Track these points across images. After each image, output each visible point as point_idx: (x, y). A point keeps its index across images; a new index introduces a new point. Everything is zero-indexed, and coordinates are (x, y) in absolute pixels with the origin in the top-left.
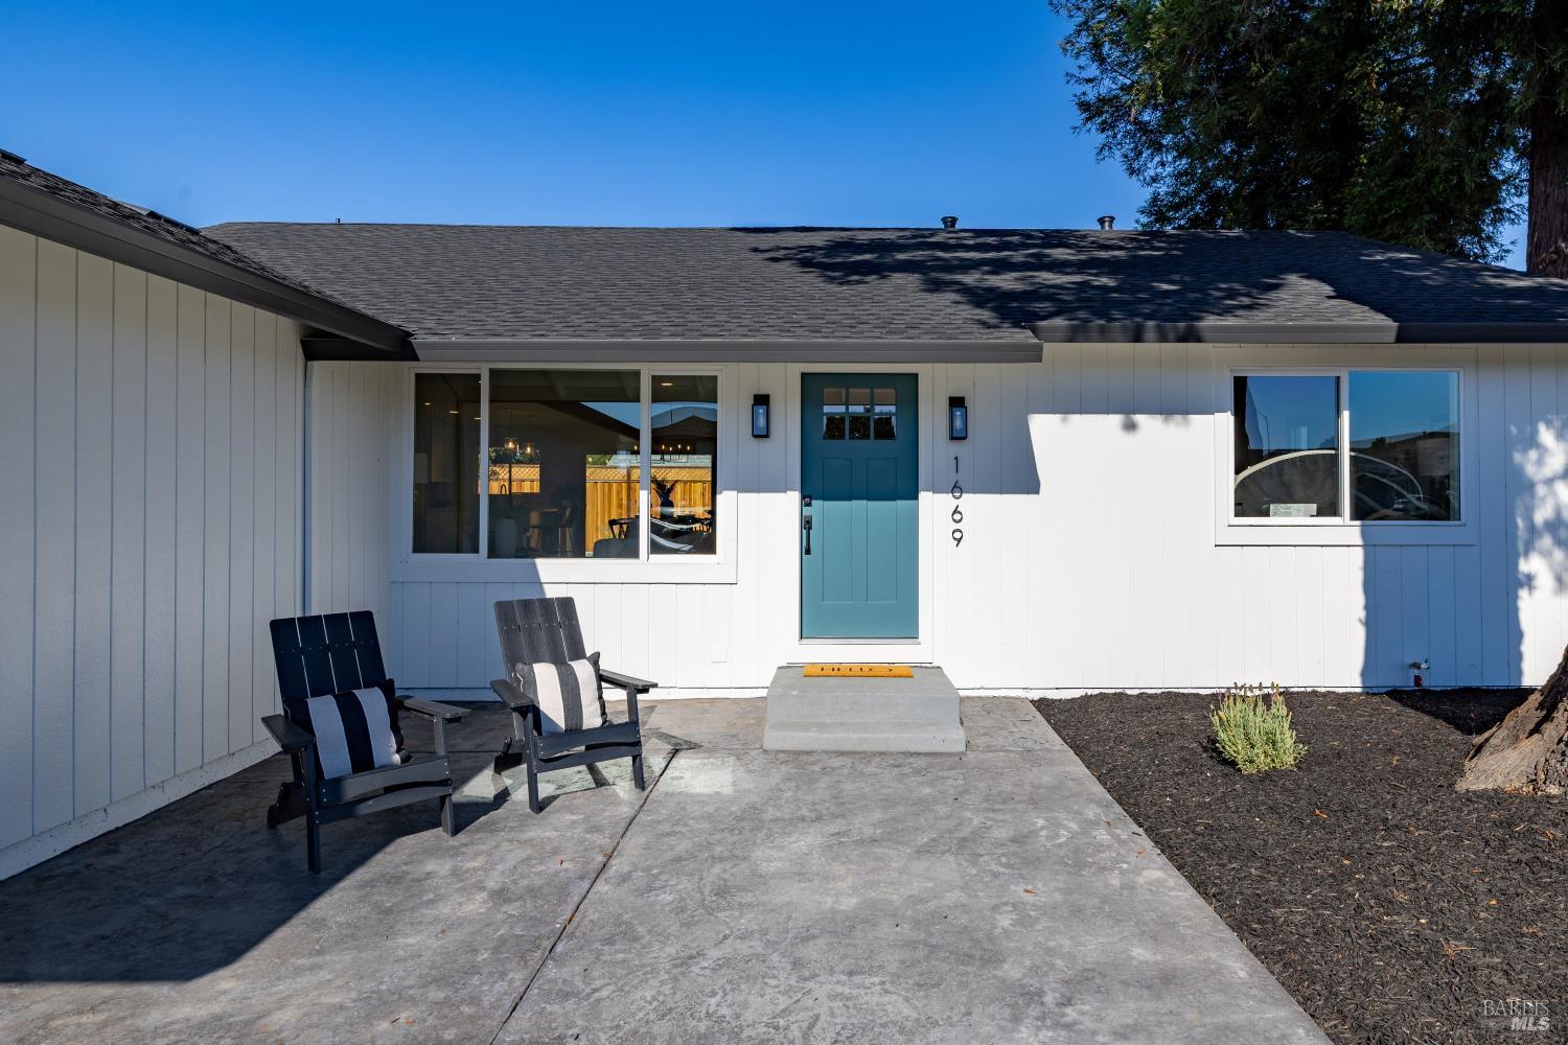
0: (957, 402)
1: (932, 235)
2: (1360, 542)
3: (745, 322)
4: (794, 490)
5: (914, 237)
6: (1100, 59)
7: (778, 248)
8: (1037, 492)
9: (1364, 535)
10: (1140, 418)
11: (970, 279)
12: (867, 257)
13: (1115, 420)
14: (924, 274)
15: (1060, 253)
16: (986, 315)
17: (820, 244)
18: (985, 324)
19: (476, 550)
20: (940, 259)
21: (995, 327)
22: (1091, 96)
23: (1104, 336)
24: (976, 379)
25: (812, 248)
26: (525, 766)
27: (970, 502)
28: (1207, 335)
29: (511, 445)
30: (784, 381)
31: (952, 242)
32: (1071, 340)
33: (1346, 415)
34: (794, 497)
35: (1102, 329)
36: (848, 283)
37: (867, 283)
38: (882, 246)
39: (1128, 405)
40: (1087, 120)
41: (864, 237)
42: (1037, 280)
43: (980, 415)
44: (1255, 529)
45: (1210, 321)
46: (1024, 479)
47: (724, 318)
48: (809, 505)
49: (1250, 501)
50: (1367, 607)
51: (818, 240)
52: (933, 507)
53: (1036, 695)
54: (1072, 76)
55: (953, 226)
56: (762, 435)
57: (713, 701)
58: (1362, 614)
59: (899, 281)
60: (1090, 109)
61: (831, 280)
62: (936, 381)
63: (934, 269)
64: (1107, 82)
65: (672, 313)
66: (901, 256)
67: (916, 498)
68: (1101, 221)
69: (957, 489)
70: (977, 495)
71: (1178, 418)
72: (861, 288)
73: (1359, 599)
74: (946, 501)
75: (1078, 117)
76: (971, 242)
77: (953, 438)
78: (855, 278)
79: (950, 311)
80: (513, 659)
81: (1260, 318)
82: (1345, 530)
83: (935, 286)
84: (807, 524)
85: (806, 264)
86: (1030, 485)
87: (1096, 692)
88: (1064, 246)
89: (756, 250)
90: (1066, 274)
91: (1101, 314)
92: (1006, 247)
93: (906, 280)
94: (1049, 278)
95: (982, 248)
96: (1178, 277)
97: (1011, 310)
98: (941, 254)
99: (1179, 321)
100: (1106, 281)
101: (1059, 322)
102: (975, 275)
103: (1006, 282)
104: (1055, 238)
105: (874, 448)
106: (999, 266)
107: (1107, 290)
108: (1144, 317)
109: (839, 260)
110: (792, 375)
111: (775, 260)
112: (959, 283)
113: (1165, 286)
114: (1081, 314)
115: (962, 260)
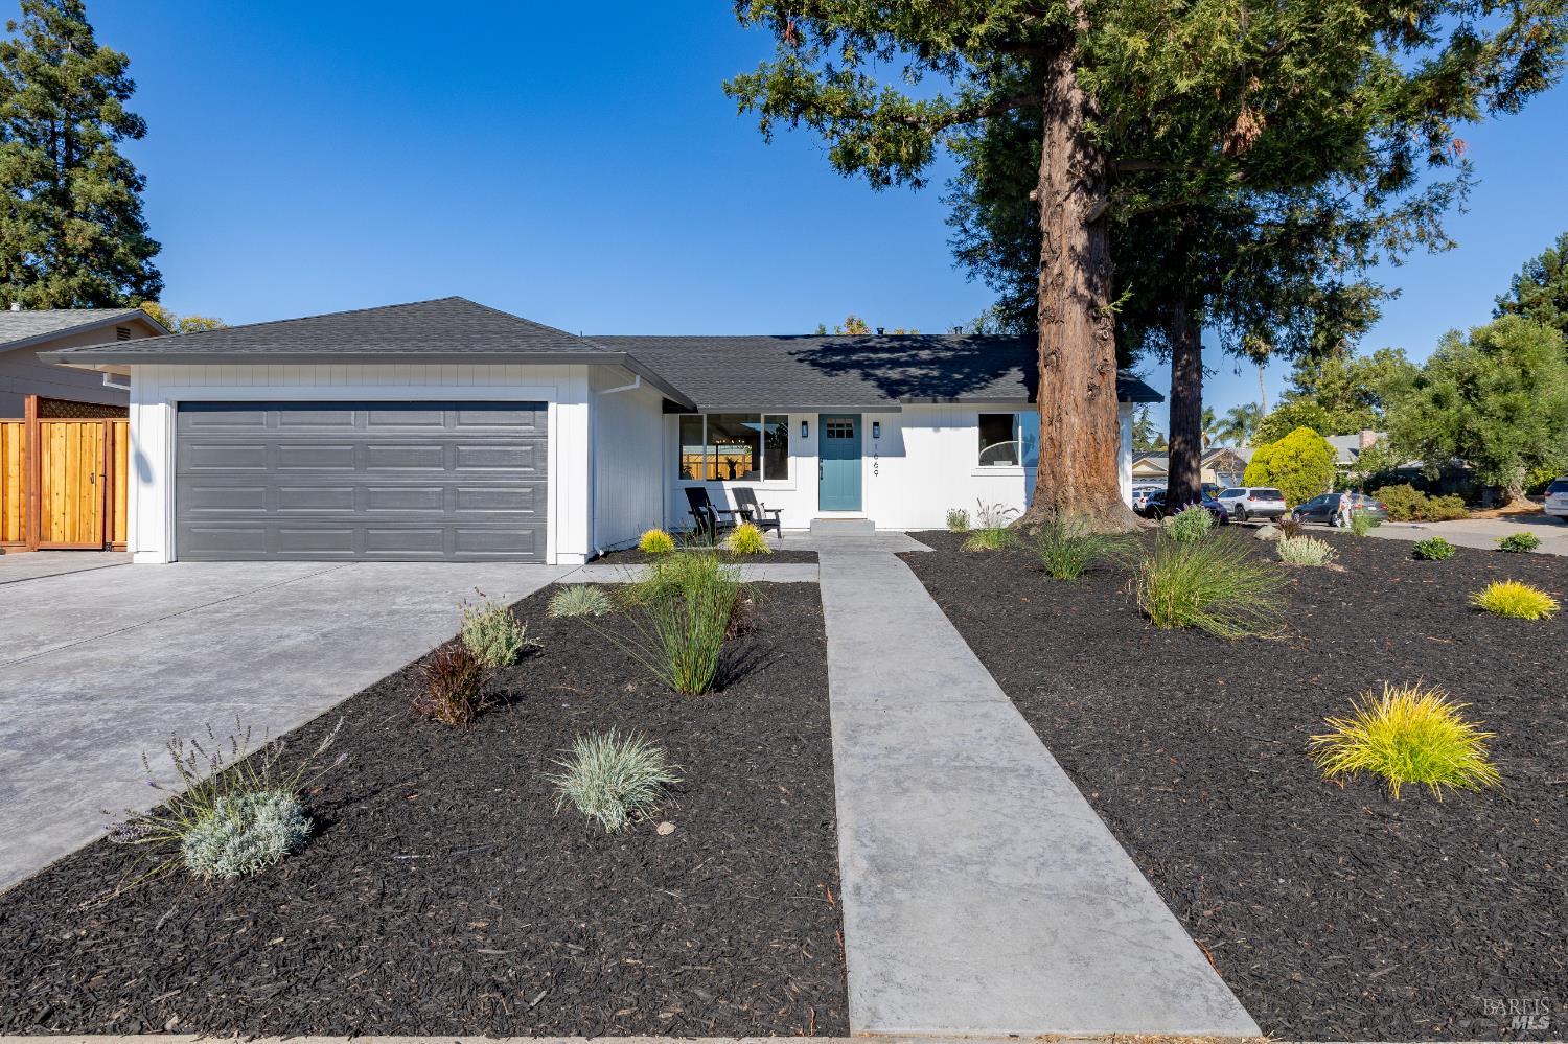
0: (876, 424)
1: (870, 340)
2: (1024, 474)
3: (801, 397)
4: (815, 455)
5: (862, 342)
7: (799, 352)
8: (905, 456)
9: (1026, 472)
10: (942, 429)
11: (879, 373)
12: (839, 358)
13: (931, 429)
14: (862, 369)
15: (925, 354)
16: (881, 392)
17: (817, 348)
18: (883, 397)
20: (870, 359)
21: (885, 398)
22: (962, 250)
23: (923, 401)
24: (883, 417)
25: (814, 352)
27: (881, 460)
28: (961, 400)
30: (813, 419)
31: (878, 345)
32: (911, 402)
33: (1020, 428)
34: (817, 458)
35: (922, 399)
36: (831, 376)
37: (839, 376)
38: (846, 350)
39: (937, 425)
40: (960, 261)
41: (838, 341)
42: (908, 373)
43: (884, 430)
44: (988, 470)
45: (964, 395)
46: (901, 452)
48: (822, 461)
49: (986, 460)
50: (1026, 496)
51: (816, 345)
52: (867, 462)
53: (905, 531)
54: (950, 242)
55: (882, 333)
56: (805, 436)
58: (1025, 500)
59: (853, 375)
60: (962, 255)
61: (825, 374)
62: (868, 419)
63: (868, 366)
64: (969, 242)
65: (775, 394)
66: (855, 357)
67: (860, 458)
68: (956, 328)
69: (876, 455)
70: (884, 458)
72: (838, 378)
73: (1024, 494)
74: (872, 460)
75: (955, 260)
76: (887, 346)
77: (874, 437)
78: (835, 372)
79: (871, 391)
80: (740, 503)
81: (984, 393)
82: (1019, 470)
83: (866, 377)
84: (821, 468)
85: (814, 363)
86: (903, 454)
87: (928, 530)
88: (929, 348)
89: (790, 354)
90: (921, 368)
91: (924, 392)
92: (903, 349)
93: (855, 373)
94: (914, 371)
95: (891, 350)
96: (967, 370)
97: (892, 389)
98: (871, 356)
99: (951, 394)
100: (935, 373)
101: (907, 396)
102: (884, 370)
103: (895, 374)
104: (927, 342)
105: (845, 440)
106: (895, 364)
107: (934, 378)
108: (940, 393)
109: (828, 361)
110: (817, 415)
111: (800, 361)
112: (876, 376)
113: (958, 376)
114: (917, 392)
115: (880, 359)
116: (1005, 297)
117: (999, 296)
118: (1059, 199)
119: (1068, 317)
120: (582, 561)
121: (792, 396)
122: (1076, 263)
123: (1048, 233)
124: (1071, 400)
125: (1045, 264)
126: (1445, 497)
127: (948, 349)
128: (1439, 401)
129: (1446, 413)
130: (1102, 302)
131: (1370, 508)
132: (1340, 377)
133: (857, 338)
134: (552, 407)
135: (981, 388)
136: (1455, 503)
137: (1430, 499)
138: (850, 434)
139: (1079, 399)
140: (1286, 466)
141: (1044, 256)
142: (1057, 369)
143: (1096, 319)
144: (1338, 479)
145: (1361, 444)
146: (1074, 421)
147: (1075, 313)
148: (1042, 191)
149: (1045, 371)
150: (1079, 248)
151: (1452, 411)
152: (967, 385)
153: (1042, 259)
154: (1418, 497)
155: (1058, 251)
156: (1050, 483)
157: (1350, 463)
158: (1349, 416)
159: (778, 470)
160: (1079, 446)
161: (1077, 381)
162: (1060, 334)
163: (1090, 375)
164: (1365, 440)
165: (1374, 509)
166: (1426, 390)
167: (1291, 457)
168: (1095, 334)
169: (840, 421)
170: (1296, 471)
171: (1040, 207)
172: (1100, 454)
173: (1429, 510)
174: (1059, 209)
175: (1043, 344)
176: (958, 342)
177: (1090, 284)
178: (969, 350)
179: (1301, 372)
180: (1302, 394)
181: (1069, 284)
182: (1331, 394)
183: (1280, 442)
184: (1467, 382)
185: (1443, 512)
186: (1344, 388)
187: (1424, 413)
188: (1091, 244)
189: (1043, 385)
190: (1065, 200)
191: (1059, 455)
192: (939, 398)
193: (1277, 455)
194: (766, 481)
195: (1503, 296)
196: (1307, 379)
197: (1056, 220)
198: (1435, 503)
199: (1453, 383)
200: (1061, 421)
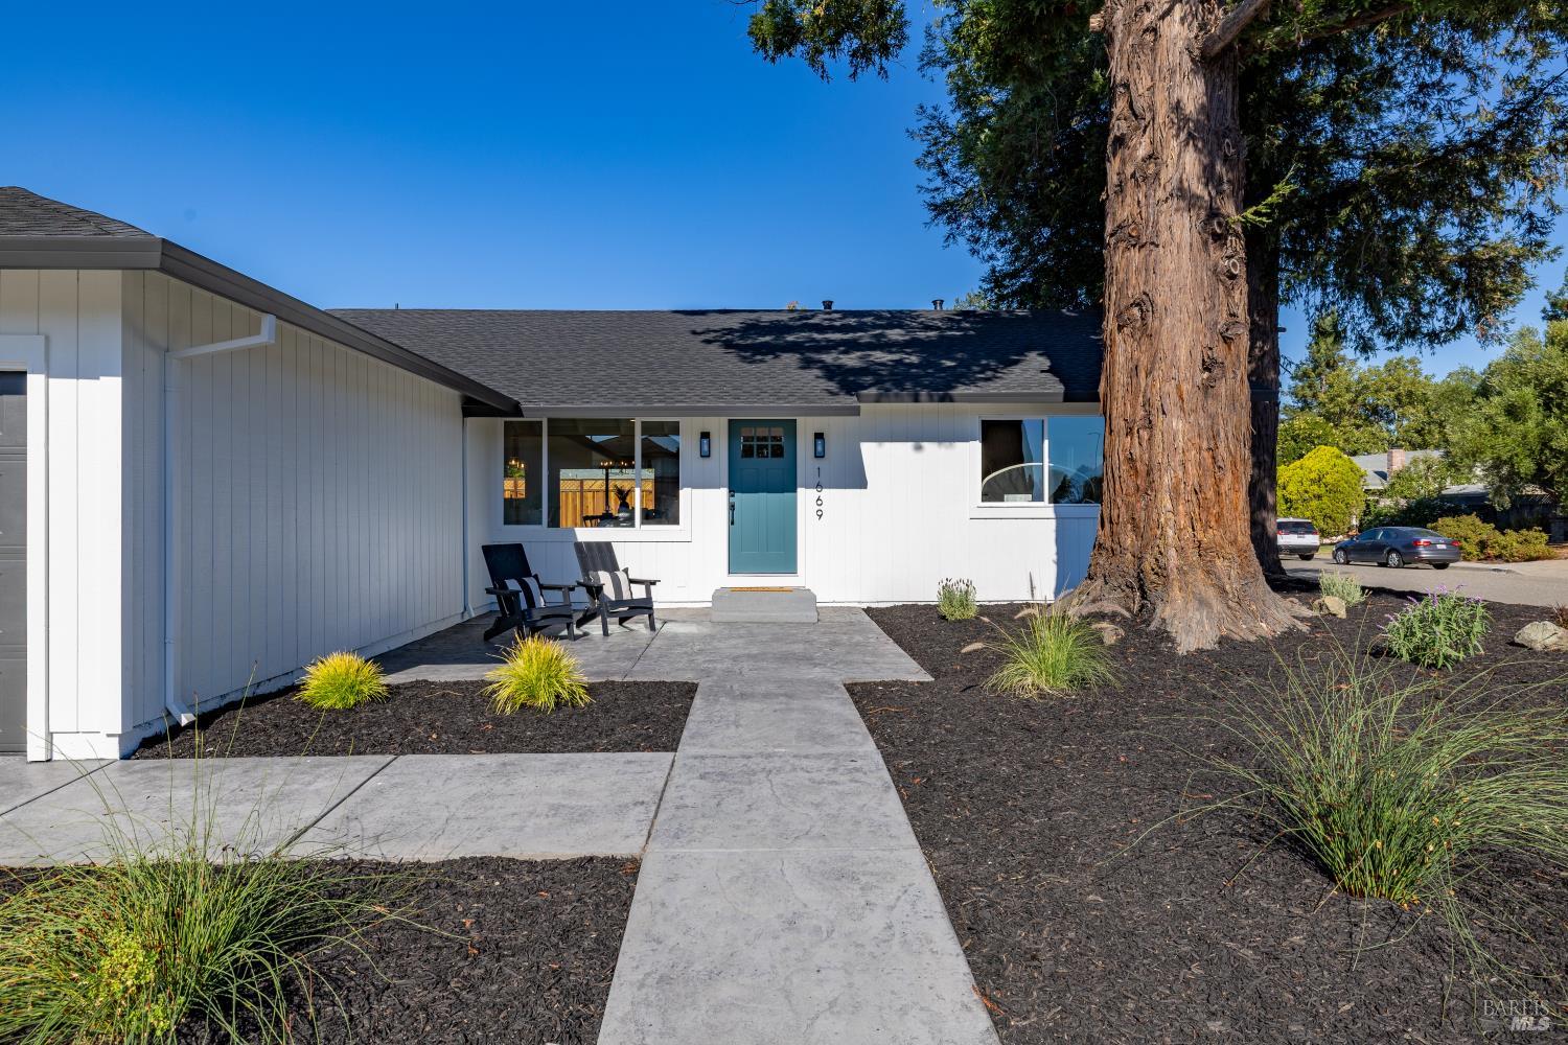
0: (819, 436)
1: (813, 316)
2: (1053, 516)
3: (698, 392)
4: (723, 487)
5: (801, 318)
6: (944, 174)
7: (708, 331)
8: (866, 488)
9: (1055, 512)
10: (926, 445)
11: (828, 358)
12: (767, 338)
13: (910, 445)
14: (802, 354)
15: (895, 334)
16: (833, 386)
17: (736, 326)
18: (832, 393)
19: (540, 523)
20: (813, 340)
21: (835, 395)
22: (938, 201)
23: (898, 399)
24: (830, 424)
25: (731, 331)
26: (600, 618)
27: (826, 493)
28: (956, 398)
29: (513, 462)
30: (719, 427)
31: (826, 323)
32: (878, 401)
33: (1046, 442)
34: (724, 491)
35: (897, 395)
36: (754, 362)
37: (765, 362)
38: (778, 328)
39: (918, 436)
40: (936, 217)
41: (766, 318)
42: (872, 359)
43: (832, 445)
44: (997, 508)
45: (961, 390)
46: (859, 481)
47: (685, 390)
48: (733, 496)
49: (991, 493)
50: (1058, 553)
51: (734, 322)
52: (805, 497)
53: (865, 606)
54: (922, 189)
55: (830, 308)
56: (706, 455)
57: (678, 609)
58: (1055, 557)
59: (788, 361)
60: (939, 209)
61: (744, 359)
62: (806, 427)
63: (810, 349)
64: (949, 190)
65: (655, 387)
66: (790, 338)
67: (795, 491)
68: (935, 302)
69: (819, 486)
70: (832, 490)
71: (947, 444)
72: (763, 365)
73: (1053, 549)
74: (813, 493)
75: (929, 215)
76: (838, 324)
77: (816, 457)
78: (759, 357)
79: (814, 383)
80: (585, 571)
81: (992, 388)
82: (1046, 509)
83: (807, 364)
84: (732, 507)
85: (728, 345)
86: (861, 483)
87: (901, 604)
88: (900, 326)
89: (694, 333)
90: (891, 352)
91: (899, 385)
92: (861, 327)
93: (790, 359)
94: (879, 356)
95: (844, 329)
96: (959, 355)
97: (848, 382)
98: (816, 336)
99: (942, 389)
100: (914, 359)
101: (873, 391)
102: (834, 355)
103: (851, 360)
104: (896, 319)
105: (771, 462)
106: (851, 346)
107: (911, 365)
108: (925, 387)
109: (749, 342)
110: (723, 421)
111: (708, 342)
112: (822, 362)
113: (949, 363)
114: (888, 385)
115: (828, 341)
116: (993, 270)
117: (987, 267)
118: (1148, 18)
119: (1165, 236)
120: (112, 750)
121: (683, 390)
122: (1183, 136)
123: (1126, 86)
124: (1170, 387)
125: (1120, 141)
126: (1524, 532)
127: (927, 328)
128: (1513, 412)
129: (1522, 427)
130: (1229, 208)
131: (1439, 546)
132: (1348, 390)
133: (795, 315)
134: (35, 382)
135: (987, 379)
136: (1538, 538)
137: (1504, 534)
138: (778, 452)
139: (1185, 387)
140: (1306, 492)
141: (1119, 127)
142: (1145, 333)
143: (1219, 239)
144: (1368, 506)
145: (1390, 465)
146: (1177, 426)
147: (1180, 229)
148: (1114, 12)
149: (1118, 338)
150: (1190, 108)
151: (1531, 424)
152: (963, 375)
153: (1115, 132)
154: (1487, 531)
155: (1148, 116)
156: (1129, 540)
157: (1381, 488)
158: (1357, 433)
159: (663, 510)
160: (1185, 472)
161: (1183, 353)
162: (1150, 269)
163: (1207, 342)
164: (1395, 460)
165: (1444, 547)
166: (1496, 400)
167: (1313, 481)
168: (1216, 265)
169: (762, 432)
170: (1319, 497)
171: (1110, 40)
172: (1224, 488)
173: (1504, 548)
174: (1149, 37)
175: (1114, 289)
176: (942, 320)
177: (1209, 176)
178: (959, 329)
179: (1301, 384)
180: (1302, 409)
181: (1168, 174)
182: (1337, 410)
183: (1298, 463)
184: (1547, 390)
185: (1523, 549)
186: (1353, 402)
187: (1495, 428)
188: (1210, 100)
189: (1113, 363)
190: (1162, 17)
191: (1148, 488)
192: (924, 393)
193: (1296, 478)
194: (643, 527)
195: (1555, 292)
196: (1308, 392)
197: (1144, 59)
198: (1511, 538)
199: (1529, 391)
200: (1150, 426)
